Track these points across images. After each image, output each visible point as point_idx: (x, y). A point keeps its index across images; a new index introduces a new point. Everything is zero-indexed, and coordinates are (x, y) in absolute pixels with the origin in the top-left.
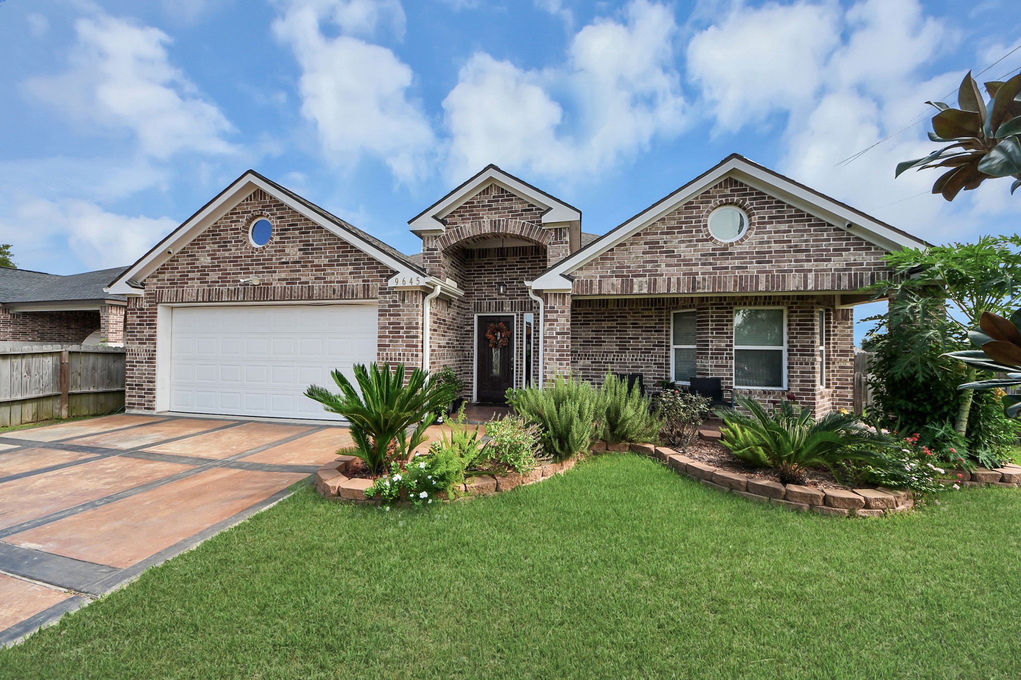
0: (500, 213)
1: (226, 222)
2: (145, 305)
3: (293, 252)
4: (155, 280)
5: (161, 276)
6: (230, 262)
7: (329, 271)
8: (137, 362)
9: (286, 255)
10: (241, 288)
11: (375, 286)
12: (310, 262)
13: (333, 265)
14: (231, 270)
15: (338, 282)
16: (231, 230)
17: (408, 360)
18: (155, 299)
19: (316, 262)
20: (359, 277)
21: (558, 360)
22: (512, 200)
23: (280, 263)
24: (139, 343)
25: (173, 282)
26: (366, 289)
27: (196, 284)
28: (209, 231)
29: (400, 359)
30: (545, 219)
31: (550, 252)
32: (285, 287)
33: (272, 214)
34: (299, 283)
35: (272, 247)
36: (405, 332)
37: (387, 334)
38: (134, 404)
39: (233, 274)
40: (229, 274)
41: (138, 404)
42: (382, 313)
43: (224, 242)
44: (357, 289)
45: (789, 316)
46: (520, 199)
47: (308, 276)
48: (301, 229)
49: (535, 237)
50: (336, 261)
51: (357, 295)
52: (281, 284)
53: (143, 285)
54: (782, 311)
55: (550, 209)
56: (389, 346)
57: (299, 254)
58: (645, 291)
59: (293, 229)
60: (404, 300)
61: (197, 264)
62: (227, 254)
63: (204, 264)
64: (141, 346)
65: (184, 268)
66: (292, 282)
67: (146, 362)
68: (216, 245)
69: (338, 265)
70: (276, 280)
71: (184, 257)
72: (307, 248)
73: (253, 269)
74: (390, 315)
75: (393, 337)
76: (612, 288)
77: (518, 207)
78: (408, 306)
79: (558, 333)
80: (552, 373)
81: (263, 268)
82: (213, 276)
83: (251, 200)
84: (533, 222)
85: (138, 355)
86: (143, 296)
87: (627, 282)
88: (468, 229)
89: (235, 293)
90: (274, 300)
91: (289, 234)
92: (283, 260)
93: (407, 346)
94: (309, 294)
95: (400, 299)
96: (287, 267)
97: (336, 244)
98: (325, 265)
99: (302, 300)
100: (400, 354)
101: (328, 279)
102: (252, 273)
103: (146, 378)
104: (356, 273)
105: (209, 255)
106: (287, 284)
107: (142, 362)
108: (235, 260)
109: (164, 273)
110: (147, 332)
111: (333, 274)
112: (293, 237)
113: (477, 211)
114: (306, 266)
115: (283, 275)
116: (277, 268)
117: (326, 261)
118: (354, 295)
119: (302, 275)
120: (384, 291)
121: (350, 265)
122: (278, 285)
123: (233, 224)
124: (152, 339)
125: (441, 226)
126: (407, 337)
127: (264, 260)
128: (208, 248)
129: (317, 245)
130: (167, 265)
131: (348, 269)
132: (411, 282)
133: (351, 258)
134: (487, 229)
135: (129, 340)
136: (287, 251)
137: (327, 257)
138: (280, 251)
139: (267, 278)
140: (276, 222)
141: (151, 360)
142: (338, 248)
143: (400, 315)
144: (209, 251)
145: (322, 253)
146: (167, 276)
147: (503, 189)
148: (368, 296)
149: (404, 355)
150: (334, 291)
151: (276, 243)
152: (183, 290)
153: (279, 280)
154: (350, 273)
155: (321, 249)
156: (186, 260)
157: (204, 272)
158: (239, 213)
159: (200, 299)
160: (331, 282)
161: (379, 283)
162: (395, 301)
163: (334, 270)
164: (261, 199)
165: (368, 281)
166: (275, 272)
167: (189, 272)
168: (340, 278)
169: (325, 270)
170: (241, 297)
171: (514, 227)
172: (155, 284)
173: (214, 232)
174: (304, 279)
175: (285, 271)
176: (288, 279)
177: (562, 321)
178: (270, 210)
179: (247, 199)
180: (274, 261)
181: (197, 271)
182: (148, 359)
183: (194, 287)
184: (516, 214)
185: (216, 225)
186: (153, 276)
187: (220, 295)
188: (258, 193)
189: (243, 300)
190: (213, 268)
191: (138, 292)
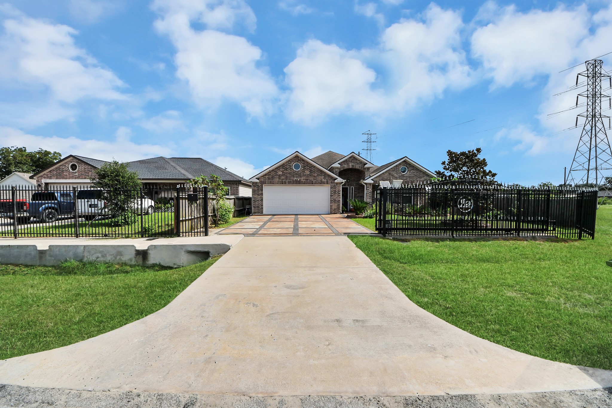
0: (354, 163)
1: (287, 163)
2: (260, 185)
3: (307, 172)
4: (263, 178)
5: (265, 177)
6: (288, 174)
8: (257, 201)
10: (292, 181)
11: (329, 181)
15: (320, 180)
16: (288, 165)
17: (338, 199)
18: (262, 183)
19: (314, 175)
24: (257, 195)
25: (269, 179)
27: (277, 179)
28: (281, 165)
29: (336, 199)
30: (366, 166)
31: (366, 173)
32: (305, 181)
35: (301, 171)
37: (333, 192)
38: (256, 212)
39: (289, 177)
42: (331, 188)
43: (286, 168)
47: (312, 179)
48: (310, 167)
49: (362, 169)
50: (319, 175)
53: (258, 179)
55: (367, 164)
56: (333, 195)
57: (309, 173)
60: (337, 185)
61: (277, 174)
62: (287, 172)
63: (280, 174)
64: (259, 196)
65: (273, 175)
66: (307, 180)
68: (284, 169)
70: (302, 179)
72: (311, 171)
74: (333, 188)
77: (358, 162)
78: (339, 186)
79: (369, 193)
81: (298, 176)
82: (283, 178)
84: (362, 166)
85: (257, 198)
88: (346, 166)
89: (290, 182)
90: (302, 184)
91: (306, 167)
92: (304, 174)
93: (338, 195)
94: (312, 183)
96: (306, 176)
99: (310, 184)
100: (336, 197)
102: (295, 177)
103: (260, 205)
104: (324, 178)
105: (281, 172)
107: (259, 200)
108: (290, 173)
110: (260, 192)
111: (318, 178)
112: (307, 169)
113: (348, 162)
114: (311, 176)
115: (304, 178)
116: (303, 176)
117: (316, 175)
118: (324, 183)
120: (332, 183)
121: (323, 176)
124: (262, 194)
125: (340, 166)
126: (338, 193)
128: (281, 170)
130: (267, 174)
132: (341, 181)
134: (351, 167)
135: (254, 194)
136: (305, 172)
138: (303, 172)
139: (300, 178)
140: (302, 165)
141: (262, 200)
142: (319, 172)
143: (336, 188)
145: (315, 173)
146: (267, 177)
148: (328, 183)
150: (319, 182)
152: (273, 181)
155: (315, 171)
157: (280, 176)
158: (291, 161)
159: (279, 183)
160: (318, 180)
161: (331, 181)
162: (335, 185)
165: (327, 180)
167: (275, 176)
169: (316, 177)
171: (357, 167)
173: (283, 165)
174: (310, 179)
177: (370, 190)
178: (300, 162)
179: (293, 158)
180: (302, 174)
181: (278, 176)
184: (358, 164)
185: (283, 164)
186: (262, 177)
187: (285, 183)
188: (297, 157)
189: (293, 184)
190: (283, 175)
191: (258, 181)
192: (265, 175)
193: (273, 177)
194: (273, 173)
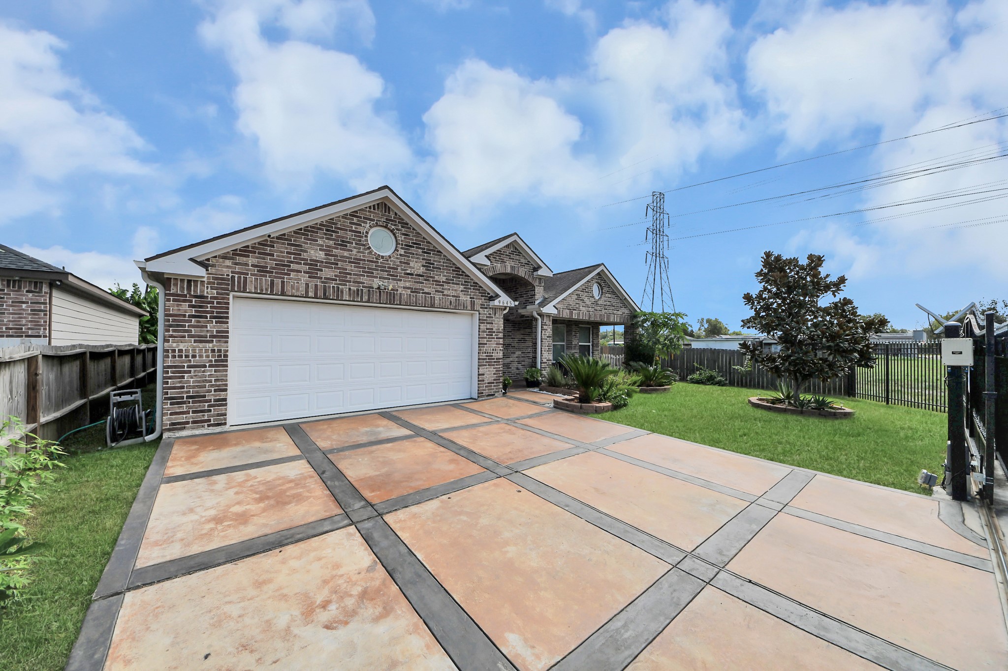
0: (515, 262)
1: (344, 222)
2: (209, 292)
3: (417, 267)
4: (228, 263)
5: (241, 259)
6: (350, 262)
7: (446, 287)
8: (189, 367)
9: (410, 267)
10: (365, 290)
11: (478, 302)
12: (431, 277)
13: (449, 283)
14: (352, 270)
15: (453, 296)
16: (350, 231)
17: (497, 353)
18: (225, 285)
19: (437, 278)
20: (468, 295)
21: (548, 351)
22: (520, 255)
23: (405, 274)
24: (195, 341)
25: (262, 270)
26: (473, 304)
27: (304, 278)
28: (321, 225)
29: (493, 353)
30: (538, 273)
31: (537, 290)
32: (410, 295)
33: (397, 230)
34: (423, 293)
35: (397, 258)
36: (496, 335)
37: (485, 336)
38: (188, 423)
39: (354, 275)
40: (350, 274)
41: (194, 422)
42: (482, 322)
43: (343, 241)
44: (467, 303)
45: (592, 330)
46: (524, 256)
47: (429, 288)
48: (424, 249)
49: (530, 280)
50: (451, 280)
51: (467, 307)
52: (405, 291)
53: (204, 264)
54: (590, 328)
55: (541, 267)
56: (486, 344)
57: (422, 270)
58: (576, 317)
59: (417, 248)
60: (495, 314)
61: (304, 255)
62: (346, 254)
63: (315, 258)
64: (201, 345)
65: (283, 257)
66: (415, 291)
67: (210, 366)
68: (332, 242)
69: (453, 283)
70: (402, 287)
71: (283, 244)
72: (428, 265)
73: (378, 274)
74: (487, 323)
75: (489, 338)
76: (566, 314)
77: (523, 261)
78: (497, 318)
79: (547, 337)
80: (546, 358)
81: (388, 275)
82: (327, 273)
83: (374, 209)
84: (530, 272)
85: (194, 356)
86: (205, 279)
87: (571, 313)
88: (499, 268)
89: (358, 294)
90: (400, 305)
91: (413, 250)
92: (408, 272)
93: (496, 344)
94: (431, 303)
95: (493, 313)
96: (411, 278)
97: (451, 267)
98: (443, 282)
99: (425, 307)
100: (493, 350)
101: (446, 292)
102: (377, 277)
103: (212, 386)
104: (465, 291)
105: (321, 250)
106: (411, 292)
107: (205, 366)
108: (356, 262)
109: (248, 256)
110: (212, 327)
111: (449, 289)
112: (416, 254)
113: (503, 257)
114: (428, 280)
115: (408, 284)
116: (403, 277)
117: (444, 279)
118: (463, 308)
119: (425, 287)
120: (484, 308)
121: (462, 285)
122: (404, 292)
123: (354, 226)
124: (223, 336)
125: (488, 263)
126: (497, 338)
127: (389, 267)
128: (320, 242)
129: (437, 265)
130: (253, 247)
131: (460, 287)
132: (507, 304)
133: (462, 280)
134: (509, 270)
135: (171, 336)
136: (412, 264)
137: (445, 276)
138: (404, 263)
139: (394, 284)
140: (401, 237)
141: (221, 361)
142: (453, 270)
143: (492, 323)
144: (322, 246)
145: (441, 272)
146: (251, 260)
147: (516, 248)
148: (474, 309)
149: (496, 350)
150: (451, 302)
151: (401, 255)
152: (283, 282)
153: (404, 288)
154: (462, 291)
155: (440, 269)
156: (287, 248)
157: (314, 268)
158: (361, 217)
159: (311, 294)
160: (447, 296)
161: (480, 301)
162: (490, 314)
163: (450, 286)
164: (385, 212)
165: (474, 298)
166: (401, 280)
167: (292, 262)
168: (454, 293)
169: (443, 285)
170: (365, 298)
171: (521, 272)
172: (228, 267)
173: (329, 227)
174: (426, 290)
175: (410, 281)
176: (412, 289)
177: (550, 329)
178: (395, 225)
179: (370, 207)
180: (399, 270)
181: (304, 264)
182: (216, 361)
183: (299, 280)
184: (522, 265)
185: (331, 221)
186: (225, 257)
187: (338, 294)
188: (384, 206)
189: (368, 301)
190: (329, 264)
191: (200, 271)
192: (245, 251)
193: (283, 268)
194: (281, 251)
